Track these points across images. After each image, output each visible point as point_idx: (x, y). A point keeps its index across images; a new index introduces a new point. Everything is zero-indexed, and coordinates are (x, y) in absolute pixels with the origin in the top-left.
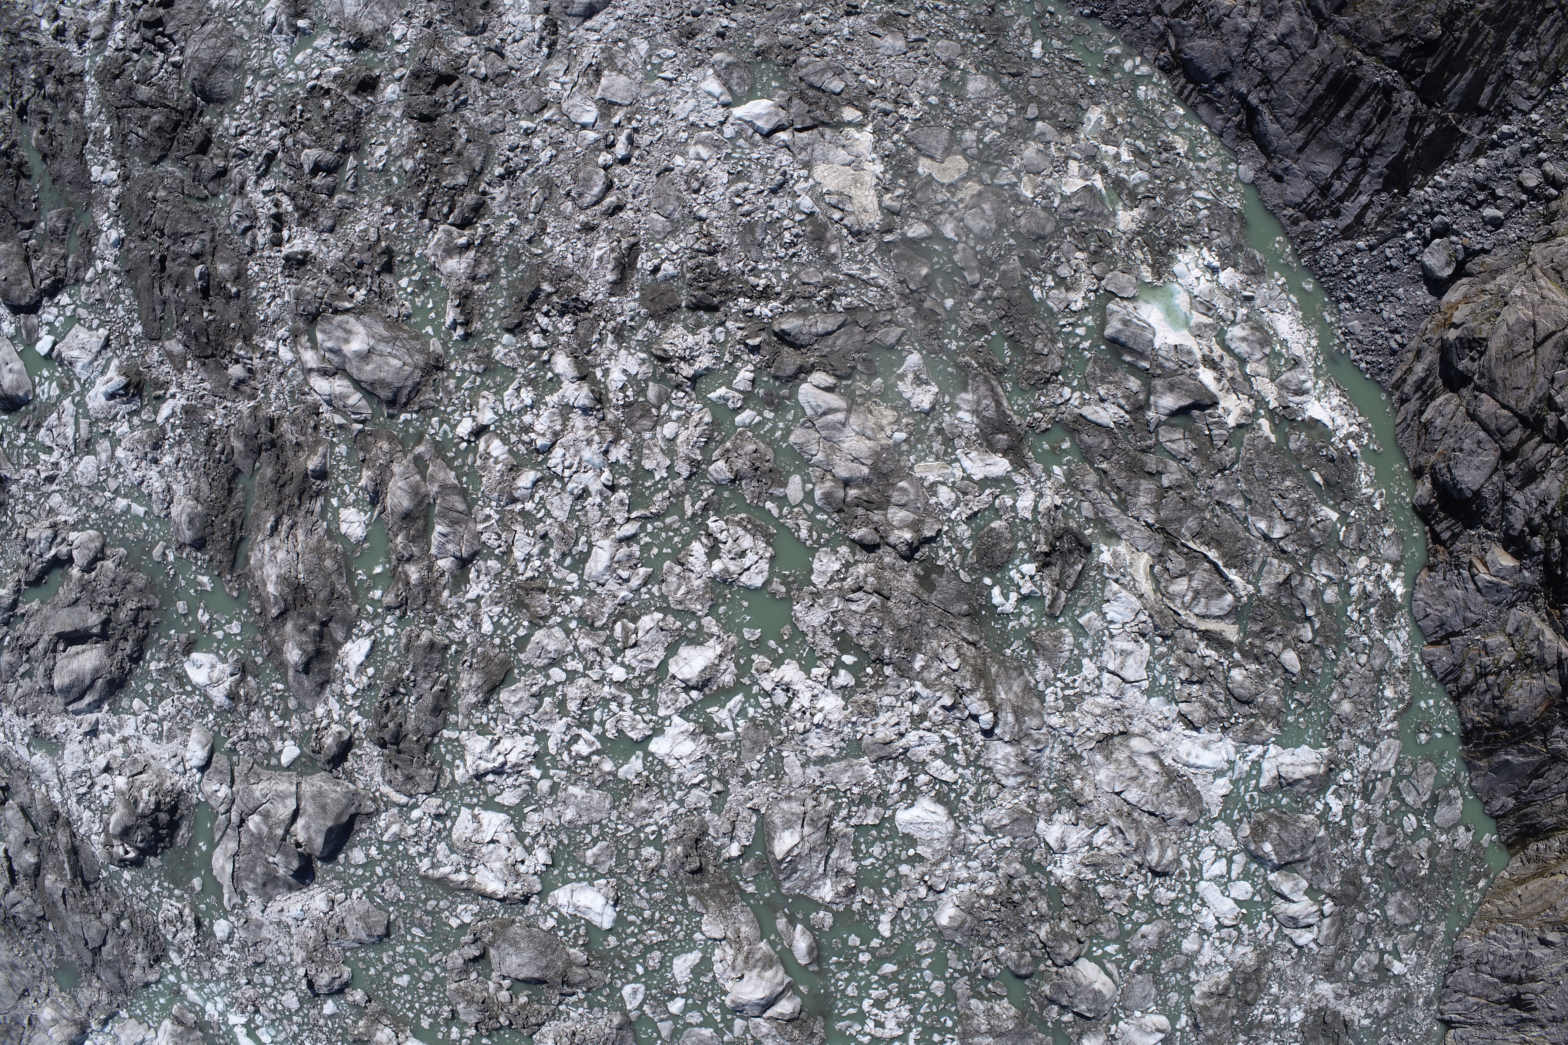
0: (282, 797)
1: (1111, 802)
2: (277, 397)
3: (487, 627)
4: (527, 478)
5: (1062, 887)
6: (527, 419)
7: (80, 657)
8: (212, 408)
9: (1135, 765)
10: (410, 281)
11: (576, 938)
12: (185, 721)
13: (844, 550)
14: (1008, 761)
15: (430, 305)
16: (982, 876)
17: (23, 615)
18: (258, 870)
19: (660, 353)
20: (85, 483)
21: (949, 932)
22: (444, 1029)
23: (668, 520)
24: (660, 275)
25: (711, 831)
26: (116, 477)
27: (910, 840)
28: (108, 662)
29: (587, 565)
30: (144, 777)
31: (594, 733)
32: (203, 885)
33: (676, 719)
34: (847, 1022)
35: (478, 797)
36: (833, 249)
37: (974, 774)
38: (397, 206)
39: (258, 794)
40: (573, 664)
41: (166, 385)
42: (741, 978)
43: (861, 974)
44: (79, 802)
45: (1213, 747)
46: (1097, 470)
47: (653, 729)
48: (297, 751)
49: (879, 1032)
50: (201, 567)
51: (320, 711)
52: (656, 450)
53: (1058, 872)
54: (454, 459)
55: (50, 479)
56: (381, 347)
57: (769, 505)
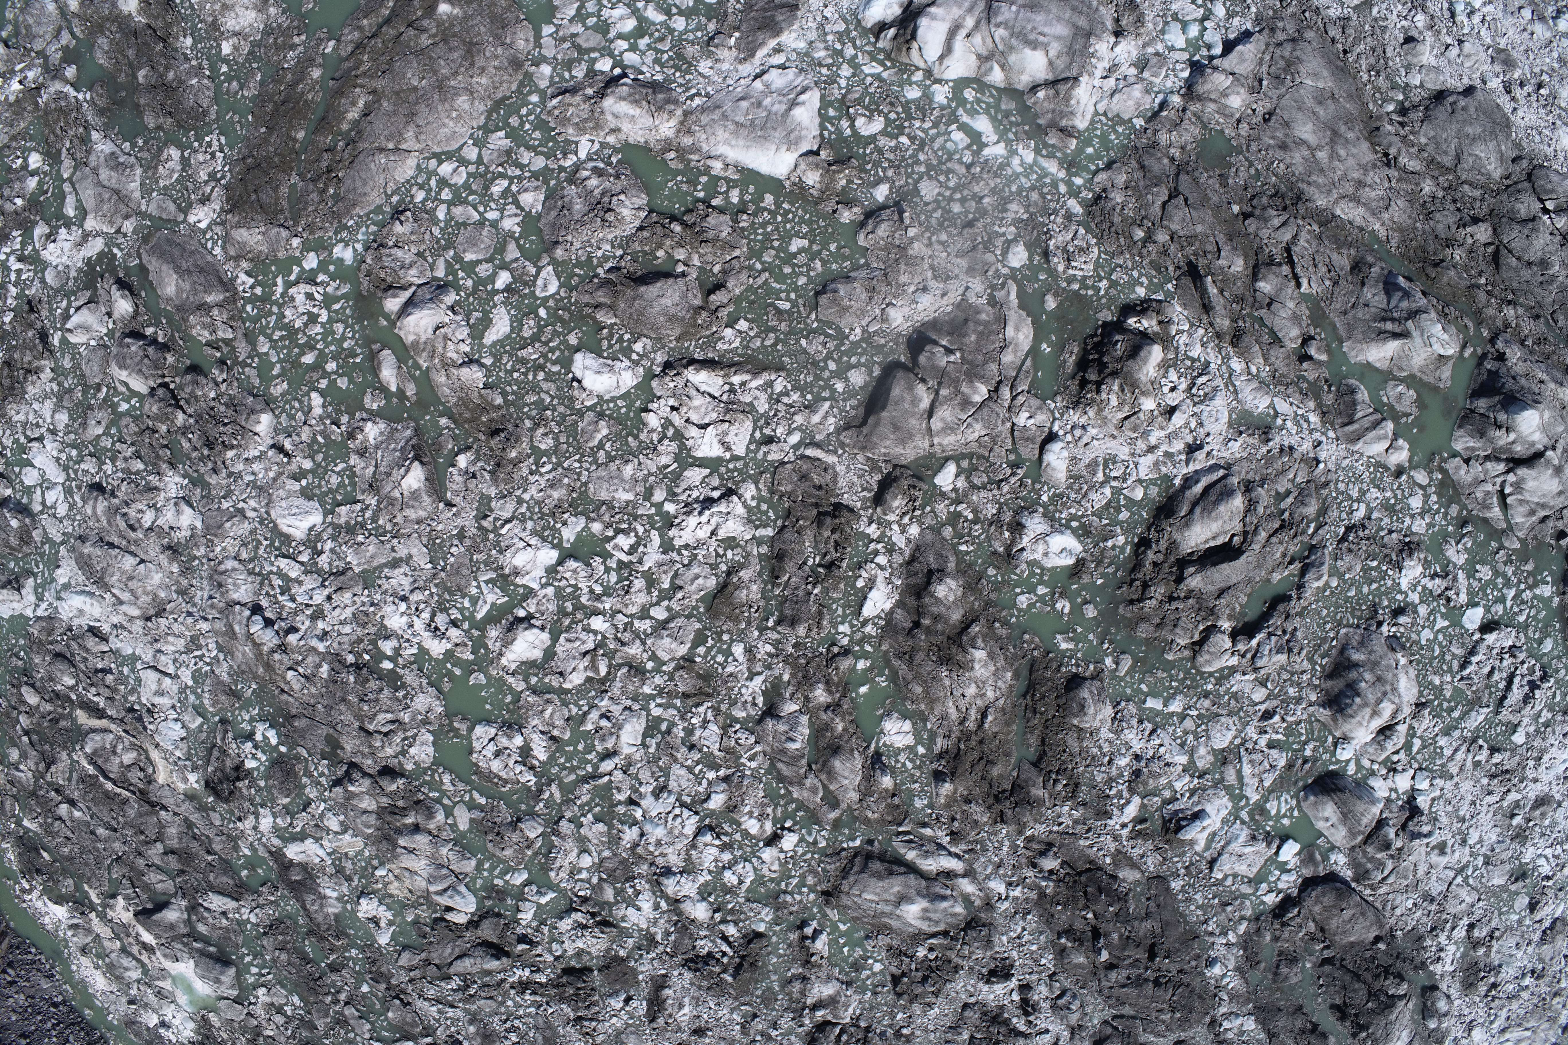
0: (949, 429)
1: (146, 552)
2: (1001, 843)
3: (738, 650)
4: (717, 802)
5: (172, 465)
6: (726, 857)
7: (1209, 535)
8: (1076, 822)
9: (132, 591)
10: (871, 969)
11: (611, 335)
12: (1076, 486)
13: (409, 767)
14: (235, 585)
15: (846, 949)
16: (240, 467)
17: (1291, 563)
18: (973, 338)
19: (607, 930)
20: (1223, 719)
21: (258, 407)
22: (747, 198)
23: (573, 777)
24: (623, 997)
25: (487, 476)
26: (1186, 733)
27: (307, 494)
28: (1175, 535)
29: (644, 725)
30: (1121, 415)
31: (615, 559)
32: (1043, 302)
33: (535, 586)
34: (339, 293)
35: (728, 470)
36: (472, 1029)
37: (262, 567)
38: (898, 1034)
39: (977, 426)
40: (644, 625)
41: (1135, 835)
42: (438, 328)
43: (333, 348)
44: (1207, 364)
45: (75, 612)
46: (215, 854)
47: (557, 572)
48: (938, 481)
49: (309, 289)
50: (1070, 658)
51: (914, 530)
52: (595, 841)
53: (178, 479)
54: (797, 809)
55: (1267, 715)
56: (888, 909)
57: (483, 801)
